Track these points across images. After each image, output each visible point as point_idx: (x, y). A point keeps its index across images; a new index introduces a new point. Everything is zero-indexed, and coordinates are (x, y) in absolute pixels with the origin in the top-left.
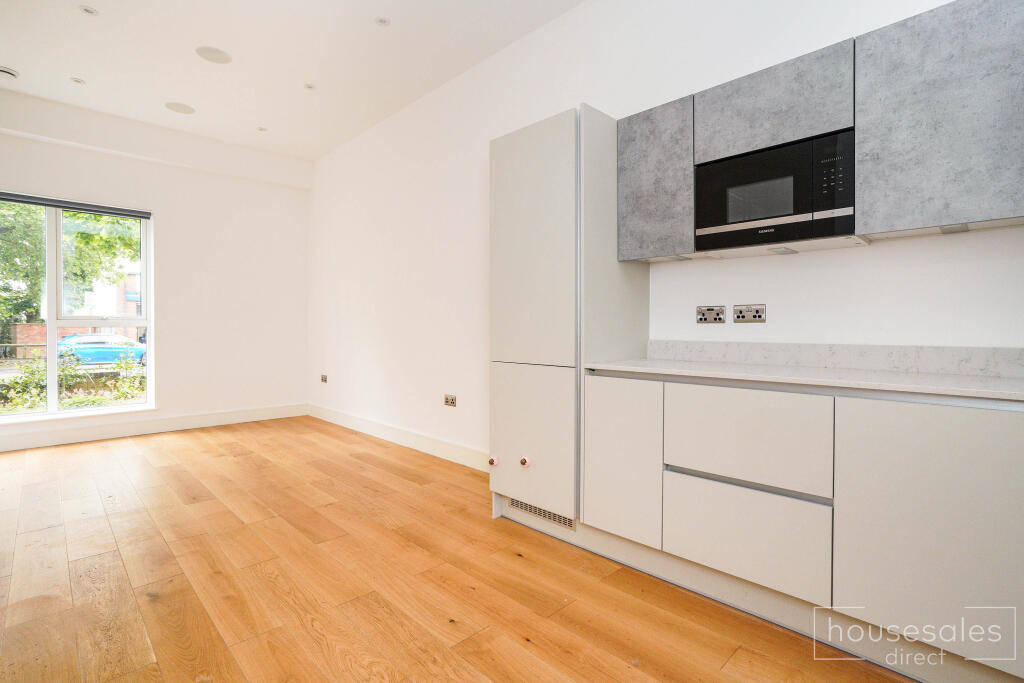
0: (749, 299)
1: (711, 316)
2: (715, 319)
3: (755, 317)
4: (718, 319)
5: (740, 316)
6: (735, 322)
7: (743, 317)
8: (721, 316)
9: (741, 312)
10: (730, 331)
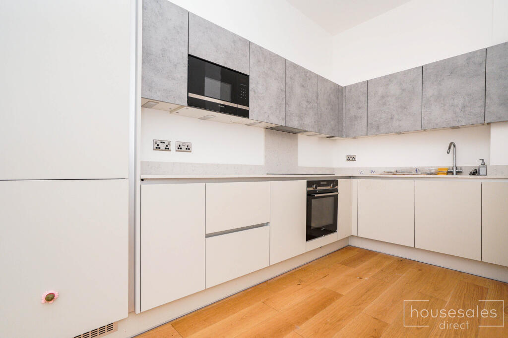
0: (184, 139)
1: (163, 146)
2: (166, 148)
3: (187, 149)
4: (167, 149)
5: (179, 148)
6: (176, 151)
7: (181, 148)
8: (168, 147)
9: (180, 146)
10: (173, 156)
